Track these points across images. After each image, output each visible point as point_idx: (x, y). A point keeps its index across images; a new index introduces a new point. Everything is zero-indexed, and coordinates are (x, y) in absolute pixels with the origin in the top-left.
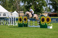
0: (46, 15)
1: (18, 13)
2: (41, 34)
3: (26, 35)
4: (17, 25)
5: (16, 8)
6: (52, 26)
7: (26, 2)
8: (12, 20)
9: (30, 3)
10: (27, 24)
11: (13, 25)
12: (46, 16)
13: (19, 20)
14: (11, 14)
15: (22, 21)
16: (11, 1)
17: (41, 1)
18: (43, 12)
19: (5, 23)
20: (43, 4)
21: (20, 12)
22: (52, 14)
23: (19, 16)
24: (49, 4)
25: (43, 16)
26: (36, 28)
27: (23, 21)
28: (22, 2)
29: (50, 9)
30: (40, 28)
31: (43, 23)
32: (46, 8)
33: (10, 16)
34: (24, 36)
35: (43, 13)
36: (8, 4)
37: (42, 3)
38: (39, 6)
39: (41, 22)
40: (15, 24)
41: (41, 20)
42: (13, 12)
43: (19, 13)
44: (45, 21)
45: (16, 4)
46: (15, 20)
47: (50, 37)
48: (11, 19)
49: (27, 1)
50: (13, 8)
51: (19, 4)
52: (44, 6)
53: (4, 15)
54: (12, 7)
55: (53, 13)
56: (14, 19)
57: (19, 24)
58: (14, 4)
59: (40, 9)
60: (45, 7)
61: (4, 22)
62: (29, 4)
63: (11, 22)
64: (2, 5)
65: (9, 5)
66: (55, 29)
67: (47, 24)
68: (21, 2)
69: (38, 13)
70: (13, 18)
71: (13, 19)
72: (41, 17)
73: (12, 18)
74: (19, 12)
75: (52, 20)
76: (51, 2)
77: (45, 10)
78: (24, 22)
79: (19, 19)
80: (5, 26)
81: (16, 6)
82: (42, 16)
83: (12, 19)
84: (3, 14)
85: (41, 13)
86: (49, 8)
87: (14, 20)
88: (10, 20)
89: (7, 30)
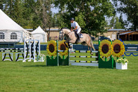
0: (112, 36)
1: (46, 31)
2: (101, 82)
3: (64, 86)
4: (43, 60)
5: (41, 19)
6: (126, 64)
7: (66, 6)
8: (32, 50)
9: (75, 7)
10: (68, 57)
11: (35, 61)
12: (112, 39)
13: (48, 50)
14: (30, 34)
15: (55, 52)
16: (30, 4)
17: (100, 2)
18: (105, 28)
19: (14, 55)
20: (105, 11)
21: (51, 29)
22: (127, 35)
23: (49, 39)
24: (120, 10)
25: (106, 38)
26: (88, 67)
27: (57, 52)
28: (56, 5)
29: (123, 23)
30: (99, 67)
31: (105, 57)
32: (113, 20)
33: (27, 40)
34: (60, 89)
35: (106, 31)
36: (22, 10)
37: (102, 8)
38: (95, 15)
39: (101, 53)
40: (38, 59)
41: (100, 48)
42: (34, 29)
43: (49, 31)
44: (111, 51)
45: (42, 10)
46: (39, 48)
47: (123, 89)
48: (30, 47)
49: (68, 3)
50: (34, 19)
51: (48, 9)
52: (109, 15)
53: (14, 36)
54: (32, 16)
55: (128, 31)
56: (37, 46)
57: (48, 57)
58: (36, 11)
59: (97, 21)
60: (111, 18)
61: (12, 54)
62: (73, 10)
63: (30, 54)
64: (7, 13)
65: (24, 13)
66: (134, 71)
67: (115, 58)
68: (53, 5)
69: (94, 32)
70: (35, 44)
71: (34, 47)
72: (101, 42)
73: (31, 44)
74: (48, 29)
75: (126, 49)
76: (124, 6)
77: (109, 24)
78: (61, 54)
79: (48, 47)
80: (14, 63)
81: (41, 15)
82: (103, 38)
83: (32, 46)
84: (10, 34)
85: (102, 33)
86: (121, 20)
87: (37, 49)
88: (28, 50)
89: (19, 73)
